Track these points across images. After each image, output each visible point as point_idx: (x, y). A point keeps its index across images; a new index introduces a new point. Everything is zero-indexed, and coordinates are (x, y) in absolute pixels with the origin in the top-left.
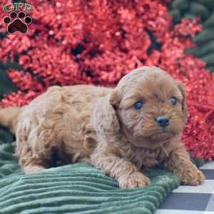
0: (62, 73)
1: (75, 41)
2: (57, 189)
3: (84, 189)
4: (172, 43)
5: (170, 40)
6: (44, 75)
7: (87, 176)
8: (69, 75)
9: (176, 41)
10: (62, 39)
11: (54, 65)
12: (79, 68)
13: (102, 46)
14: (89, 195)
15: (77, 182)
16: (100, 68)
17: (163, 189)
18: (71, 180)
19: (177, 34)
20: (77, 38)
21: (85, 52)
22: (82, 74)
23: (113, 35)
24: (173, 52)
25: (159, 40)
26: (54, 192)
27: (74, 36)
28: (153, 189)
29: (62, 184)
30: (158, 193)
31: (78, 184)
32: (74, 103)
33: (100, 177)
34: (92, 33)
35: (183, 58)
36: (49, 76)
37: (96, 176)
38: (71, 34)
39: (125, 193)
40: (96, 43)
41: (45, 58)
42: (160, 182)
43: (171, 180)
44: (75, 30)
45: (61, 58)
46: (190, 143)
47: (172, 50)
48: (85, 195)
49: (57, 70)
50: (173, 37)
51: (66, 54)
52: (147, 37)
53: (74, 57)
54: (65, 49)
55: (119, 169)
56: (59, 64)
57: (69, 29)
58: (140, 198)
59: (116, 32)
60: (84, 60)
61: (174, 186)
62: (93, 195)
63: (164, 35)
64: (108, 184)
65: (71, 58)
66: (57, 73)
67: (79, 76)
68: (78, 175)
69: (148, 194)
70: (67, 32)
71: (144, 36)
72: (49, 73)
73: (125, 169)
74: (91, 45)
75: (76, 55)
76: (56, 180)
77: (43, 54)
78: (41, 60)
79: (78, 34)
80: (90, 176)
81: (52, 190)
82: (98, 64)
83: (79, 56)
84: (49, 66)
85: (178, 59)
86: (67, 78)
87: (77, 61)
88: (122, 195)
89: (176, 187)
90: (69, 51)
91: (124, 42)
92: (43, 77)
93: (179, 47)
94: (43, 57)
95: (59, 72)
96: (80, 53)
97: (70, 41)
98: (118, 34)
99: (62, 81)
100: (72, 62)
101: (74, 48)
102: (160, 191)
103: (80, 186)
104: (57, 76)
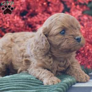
0: (15, 26)
1: (21, 9)
2: (8, 87)
3: (22, 86)
4: (76, 8)
6: (5, 27)
7: (25, 79)
8: (19, 27)
9: (78, 7)
11: (11, 22)
12: (25, 24)
13: (36, 10)
14: (26, 89)
15: (19, 83)
16: (36, 23)
17: (66, 85)
18: (16, 82)
19: (78, 3)
20: (23, 7)
21: (28, 14)
22: (26, 26)
23: (42, 4)
24: (76, 13)
25: (68, 7)
26: (6, 88)
27: (21, 5)
28: (61, 85)
29: (11, 84)
30: (63, 87)
31: (20, 83)
32: (17, 42)
33: (33, 80)
34: (31, 4)
35: (82, 16)
36: (8, 28)
37: (30, 79)
38: (19, 5)
40: (33, 9)
41: (6, 18)
42: (65, 81)
43: (71, 80)
44: (21, 2)
45: (14, 18)
46: (84, 60)
48: (23, 89)
49: (12, 25)
50: (76, 5)
51: (17, 16)
52: (62, 5)
53: (22, 17)
54: (17, 13)
55: (44, 75)
56: (13, 21)
57: (18, 2)
58: (53, 90)
59: (44, 2)
60: (27, 19)
62: (28, 89)
63: (71, 4)
64: (37, 83)
65: (20, 18)
66: (12, 26)
67: (25, 27)
68: (20, 79)
69: (58, 88)
71: (60, 5)
72: (8, 26)
73: (47, 75)
74: (31, 10)
75: (23, 16)
76: (8, 82)
77: (4, 16)
78: (3, 19)
79: (23, 4)
80: (27, 79)
81: (5, 87)
82: (35, 20)
83: (25, 17)
84: (8, 23)
85: (79, 16)
86: (18, 29)
87: (23, 19)
88: (43, 89)
89: (74, 84)
90: (19, 14)
91: (49, 8)
92: (5, 29)
93: (79, 10)
94: (4, 18)
96: (25, 15)
97: (19, 8)
98: (45, 4)
100: (21, 20)
101: (22, 12)
102: (64, 86)
103: (21, 84)
104: (12, 28)
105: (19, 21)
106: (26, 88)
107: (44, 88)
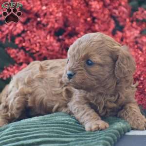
0: (48, 49)
1: (56, 26)
2: (38, 133)
3: (57, 133)
4: (131, 26)
5: (130, 23)
6: (34, 51)
7: (61, 123)
8: (53, 51)
9: (134, 24)
10: (47, 24)
11: (42, 44)
12: (61, 46)
13: (77, 28)
14: (61, 137)
15: (53, 128)
17: (117, 131)
18: (48, 126)
19: (135, 19)
20: (58, 24)
21: (65, 34)
22: (62, 50)
23: (86, 20)
24: (132, 33)
25: (121, 24)
26: (35, 135)
27: (56, 21)
28: (110, 132)
29: (42, 130)
30: (113, 135)
31: (53, 129)
33: (71, 124)
34: (70, 19)
35: (140, 37)
36: (37, 52)
37: (68, 124)
38: (54, 20)
39: (89, 135)
40: (73, 27)
41: (35, 39)
42: (115, 127)
43: (125, 125)
44: (56, 17)
45: (47, 39)
46: (142, 99)
47: (131, 31)
48: (58, 137)
49: (43, 48)
50: (132, 22)
51: (51, 36)
52: (113, 21)
53: (57, 38)
54: (50, 32)
56: (45, 43)
57: (52, 16)
58: (99, 138)
59: (88, 17)
60: (64, 40)
61: (126, 130)
62: (65, 137)
63: (125, 20)
64: (77, 129)
65: (54, 39)
66: (44, 50)
67: (61, 52)
68: (53, 123)
69: (105, 136)
70: (50, 19)
71: (110, 21)
72: (38, 50)
74: (70, 28)
75: (58, 36)
76: (37, 127)
77: (33, 36)
78: (31, 40)
79: (58, 20)
80: (63, 123)
81: (33, 134)
83: (61, 37)
84: (38, 45)
85: (136, 38)
86: (51, 53)
87: (59, 40)
88: (86, 137)
89: (129, 131)
90: (52, 33)
91: (94, 26)
92: (34, 53)
93: (136, 29)
94: (33, 38)
95: (45, 49)
96: (61, 35)
97: (53, 26)
98: (89, 19)
99: (47, 56)
100: (55, 41)
101: (57, 31)
102: (115, 133)
103: (55, 130)
104: (44, 52)
105: (53, 42)
106: (61, 135)
107: (87, 135)
